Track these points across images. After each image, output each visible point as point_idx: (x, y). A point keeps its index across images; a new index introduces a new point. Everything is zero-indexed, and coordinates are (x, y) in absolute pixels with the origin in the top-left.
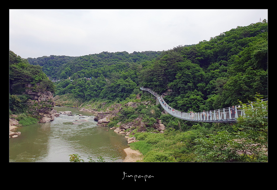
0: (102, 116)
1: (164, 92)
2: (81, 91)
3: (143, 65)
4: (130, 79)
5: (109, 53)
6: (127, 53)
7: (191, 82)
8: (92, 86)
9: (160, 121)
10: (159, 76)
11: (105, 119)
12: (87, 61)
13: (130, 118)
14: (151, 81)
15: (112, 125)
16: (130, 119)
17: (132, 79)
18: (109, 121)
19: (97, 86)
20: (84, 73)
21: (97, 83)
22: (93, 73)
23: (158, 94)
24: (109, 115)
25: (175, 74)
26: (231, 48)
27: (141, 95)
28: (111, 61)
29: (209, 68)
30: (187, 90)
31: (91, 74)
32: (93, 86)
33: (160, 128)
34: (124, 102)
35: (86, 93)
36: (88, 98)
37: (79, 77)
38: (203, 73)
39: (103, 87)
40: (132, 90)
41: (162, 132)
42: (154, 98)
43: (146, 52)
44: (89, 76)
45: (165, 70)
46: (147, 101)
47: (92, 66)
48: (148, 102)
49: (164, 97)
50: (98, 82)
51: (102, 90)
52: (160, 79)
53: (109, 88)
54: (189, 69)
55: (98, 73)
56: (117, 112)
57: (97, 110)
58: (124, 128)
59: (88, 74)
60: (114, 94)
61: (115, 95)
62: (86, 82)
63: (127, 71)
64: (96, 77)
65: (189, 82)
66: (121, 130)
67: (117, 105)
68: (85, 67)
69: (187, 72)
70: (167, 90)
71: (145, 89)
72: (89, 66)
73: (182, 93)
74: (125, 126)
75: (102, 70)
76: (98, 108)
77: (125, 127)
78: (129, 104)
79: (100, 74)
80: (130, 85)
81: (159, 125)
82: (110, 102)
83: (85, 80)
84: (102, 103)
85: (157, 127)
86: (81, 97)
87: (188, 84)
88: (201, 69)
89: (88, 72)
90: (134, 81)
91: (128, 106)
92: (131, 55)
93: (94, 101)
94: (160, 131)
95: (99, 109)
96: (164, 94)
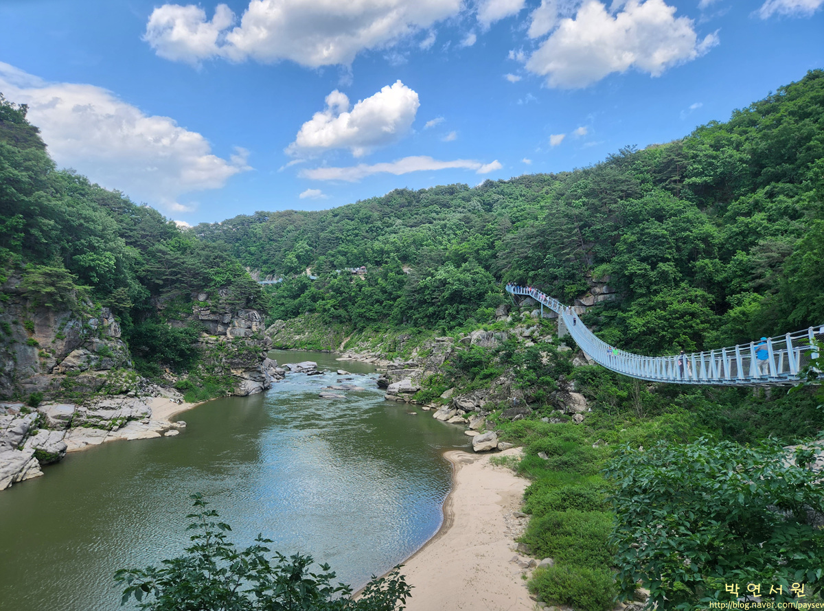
0: (400, 373)
1: (581, 294)
2: (342, 305)
3: (514, 220)
4: (475, 263)
5: (410, 193)
8: (367, 289)
9: (572, 385)
10: (563, 248)
11: (406, 383)
12: (352, 220)
13: (478, 377)
14: (539, 264)
15: (428, 399)
16: (477, 381)
17: (480, 263)
18: (418, 387)
19: (384, 291)
20: (344, 254)
21: (380, 279)
22: (369, 253)
23: (563, 302)
24: (417, 370)
25: (615, 240)
27: (509, 310)
28: (417, 214)
29: (731, 207)
30: (655, 283)
31: (365, 257)
32: (370, 289)
33: (572, 405)
34: (460, 334)
35: (355, 311)
36: (360, 325)
37: (334, 267)
38: (709, 228)
39: (399, 292)
40: (481, 296)
41: (577, 416)
42: (550, 316)
44: (359, 260)
46: (528, 327)
47: (365, 234)
48: (532, 328)
50: (385, 277)
51: (395, 299)
53: (415, 291)
54: (660, 219)
55: (382, 252)
56: (440, 361)
57: (386, 358)
58: (462, 408)
59: (357, 258)
60: (431, 309)
61: (434, 314)
62: (351, 280)
63: (463, 240)
64: (378, 264)
65: (665, 260)
66: (454, 412)
67: (438, 341)
68: (348, 238)
69: (656, 228)
70: (589, 288)
71: (520, 291)
72: (357, 235)
73: (642, 295)
74: (465, 401)
75: (392, 243)
76: (390, 351)
77: (464, 404)
78: (475, 336)
79: (388, 253)
80: (475, 281)
81: (570, 397)
82: (420, 332)
83: (349, 274)
84: (398, 336)
85: (562, 404)
86: (341, 322)
87: (661, 264)
88: (703, 216)
89: (355, 251)
90: (487, 268)
91: (472, 343)
92: (476, 192)
93: (377, 331)
94: (571, 414)
95: (391, 354)
96: (581, 301)
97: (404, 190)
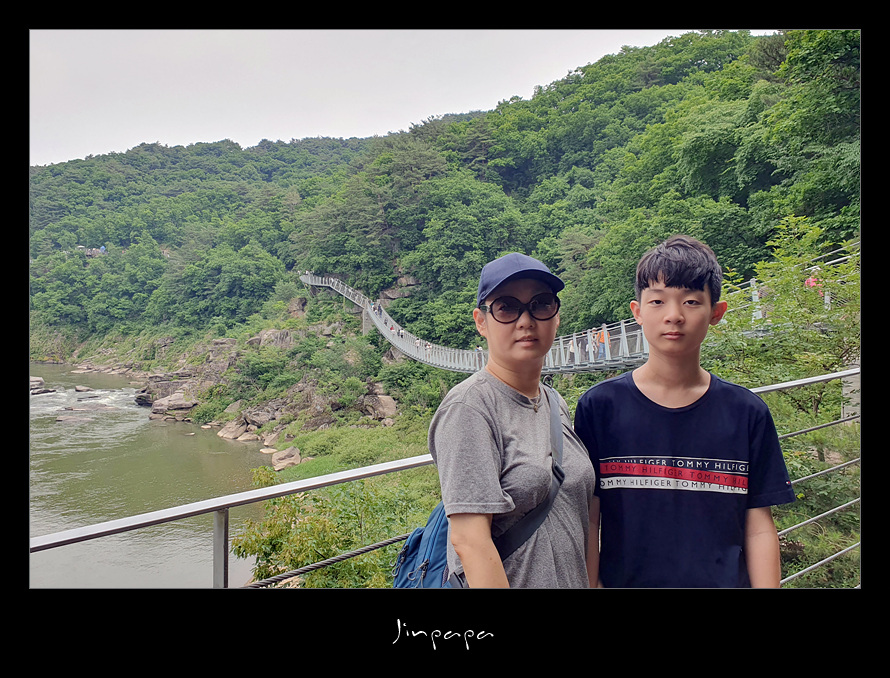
0: (167, 385)
1: (386, 286)
2: (71, 299)
3: (304, 193)
4: (257, 247)
5: (164, 150)
6: (236, 147)
7: (475, 249)
8: (110, 278)
9: (380, 388)
10: (366, 232)
11: (178, 397)
12: (82, 182)
13: (271, 385)
14: (340, 250)
15: (206, 417)
16: (271, 391)
17: (264, 245)
18: (194, 401)
19: (133, 279)
20: (74, 229)
21: (128, 265)
22: (110, 230)
23: (367, 294)
24: (190, 381)
25: (421, 224)
26: (603, 124)
27: (304, 304)
28: (174, 179)
29: (533, 197)
30: (464, 274)
31: (103, 233)
32: (114, 276)
33: (381, 409)
34: (242, 332)
35: (92, 307)
36: (100, 326)
37: (58, 246)
38: (516, 214)
39: (154, 281)
40: (270, 286)
41: (387, 421)
42: (354, 311)
43: (307, 140)
44: (97, 239)
45: (385, 209)
46: (330, 323)
47: (102, 203)
48: (333, 325)
49: (389, 304)
50: (135, 262)
51: (150, 292)
52: (372, 242)
53: (178, 281)
54: (467, 202)
55: (128, 227)
56: (223, 368)
57: (140, 368)
58: (253, 423)
59: (91, 235)
60: (202, 304)
61: (206, 309)
62: (85, 264)
63: (241, 216)
64: (124, 243)
65: (471, 248)
66: (244, 428)
67: (217, 344)
68: (77, 207)
69: (463, 213)
70: (395, 279)
71: (318, 281)
72: (91, 203)
73: (449, 288)
74: (258, 415)
75: (143, 216)
76: (146, 359)
77: (255, 418)
78: (265, 336)
79: (139, 230)
80: (258, 269)
81: (378, 401)
82: (187, 334)
83: (82, 256)
84: (158, 340)
85: (370, 409)
86: (72, 322)
87: (467, 254)
88: (509, 199)
89: (90, 225)
90: (273, 252)
91: (262, 344)
92: (250, 155)
93: (125, 334)
94: (380, 419)
95: (147, 362)
96: (386, 293)
97: (154, 144)
